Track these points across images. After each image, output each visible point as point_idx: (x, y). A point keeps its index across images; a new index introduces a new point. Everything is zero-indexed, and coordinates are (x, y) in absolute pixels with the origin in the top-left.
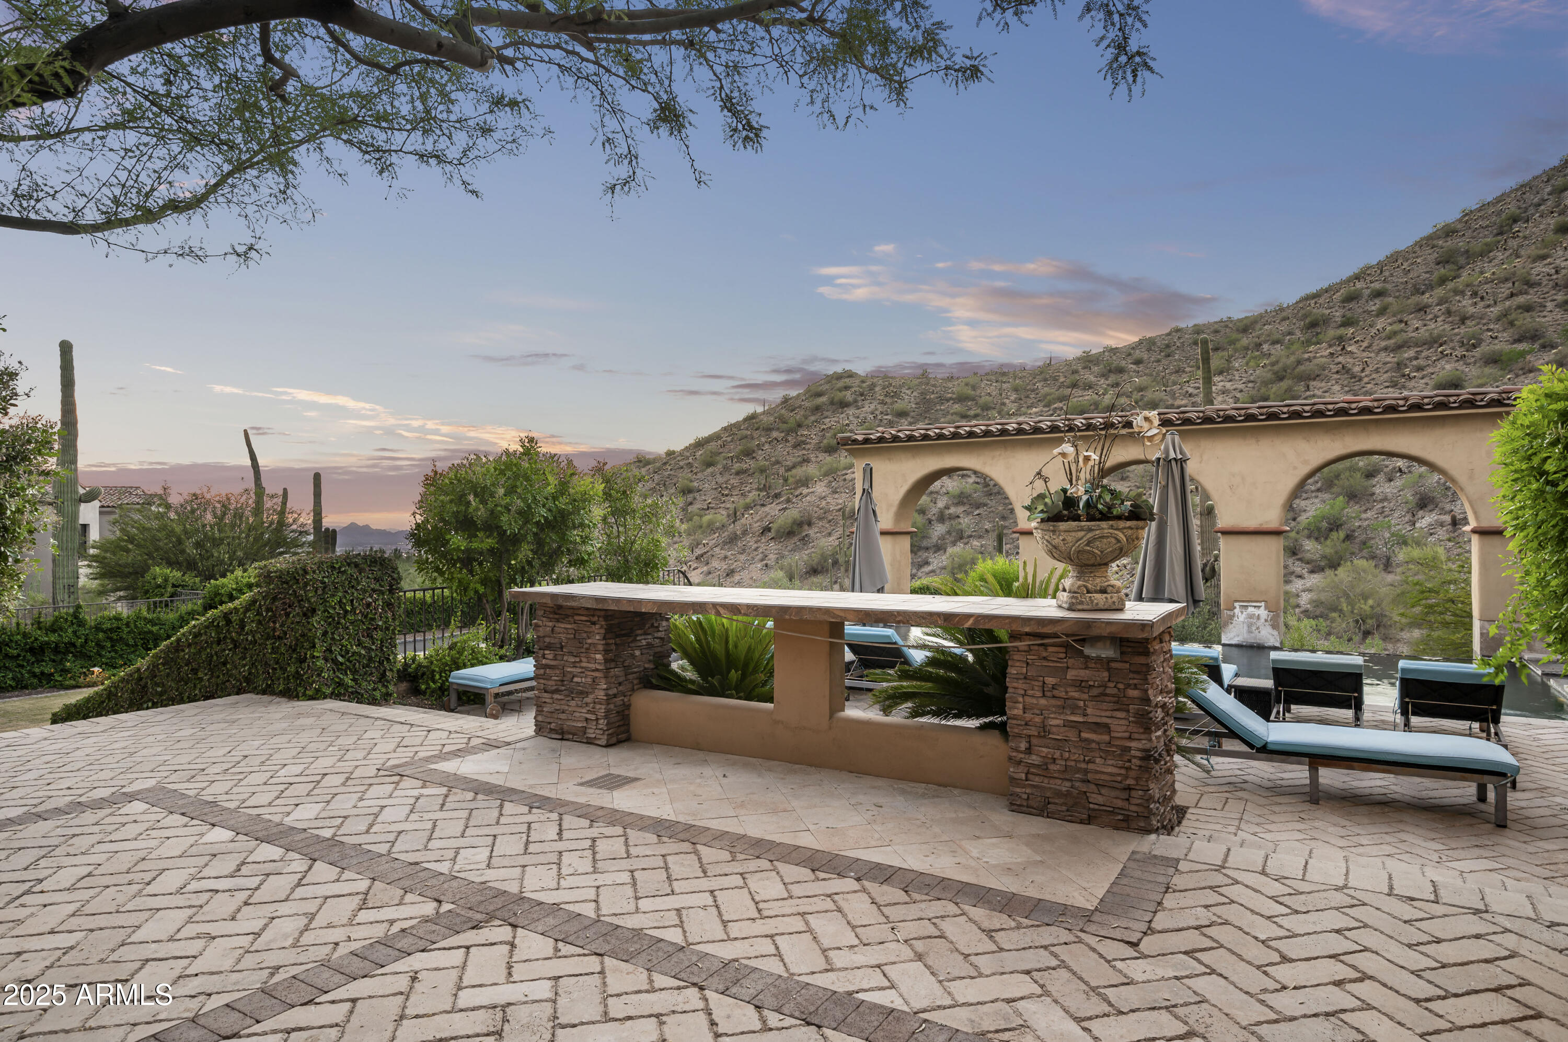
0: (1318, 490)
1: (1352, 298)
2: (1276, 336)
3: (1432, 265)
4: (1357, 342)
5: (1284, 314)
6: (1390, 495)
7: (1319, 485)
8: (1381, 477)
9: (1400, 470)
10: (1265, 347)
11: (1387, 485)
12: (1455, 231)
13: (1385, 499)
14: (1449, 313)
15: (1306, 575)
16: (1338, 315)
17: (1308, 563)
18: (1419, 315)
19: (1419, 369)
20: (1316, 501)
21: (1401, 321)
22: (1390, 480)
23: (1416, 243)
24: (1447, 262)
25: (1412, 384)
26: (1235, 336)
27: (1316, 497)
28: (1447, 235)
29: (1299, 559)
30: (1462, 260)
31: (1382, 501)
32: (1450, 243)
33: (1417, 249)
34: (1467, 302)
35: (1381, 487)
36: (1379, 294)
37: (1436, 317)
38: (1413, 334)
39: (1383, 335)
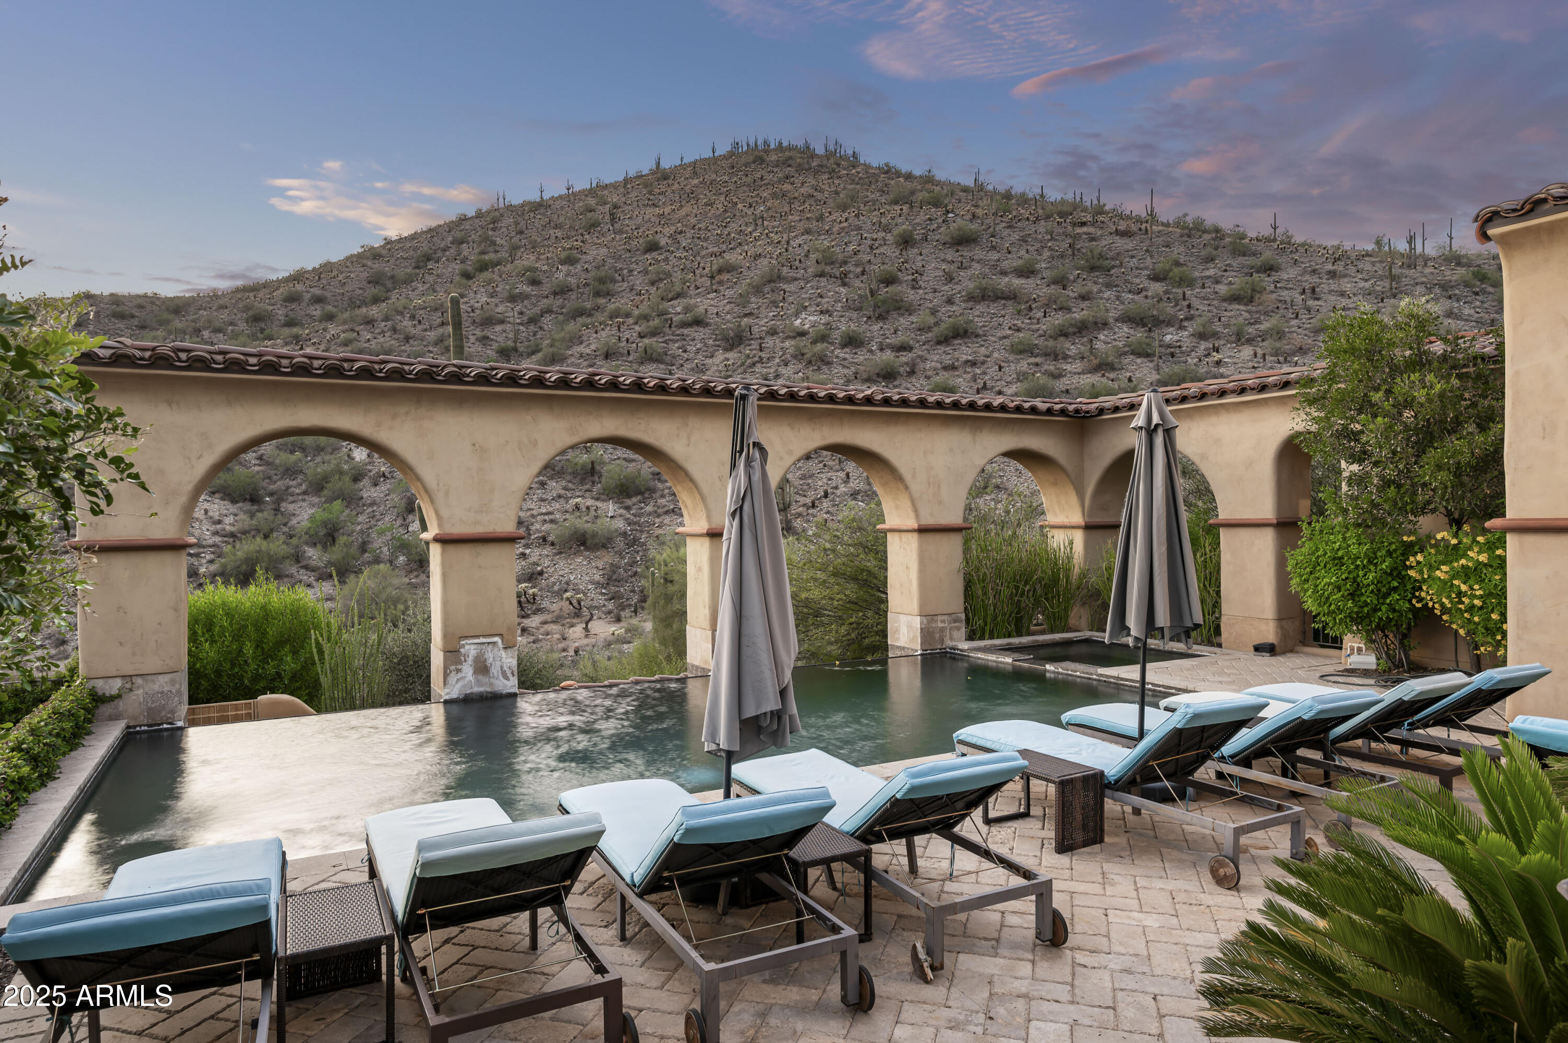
0: (305, 493)
1: (292, 298)
2: (217, 324)
3: (364, 283)
4: (314, 344)
5: (221, 302)
6: (378, 500)
7: (304, 487)
8: (366, 482)
10: (206, 334)
11: (373, 489)
12: (380, 256)
14: (394, 330)
15: (314, 583)
16: (281, 313)
17: (313, 571)
18: (368, 327)
20: (305, 504)
21: (352, 330)
22: (376, 485)
23: (347, 258)
24: (377, 283)
26: (166, 316)
27: (304, 500)
28: (374, 258)
29: (302, 567)
30: (389, 284)
31: (371, 505)
32: (377, 266)
33: (349, 264)
34: (407, 323)
35: (369, 493)
36: (319, 300)
37: (383, 332)
38: (366, 345)
39: (339, 341)
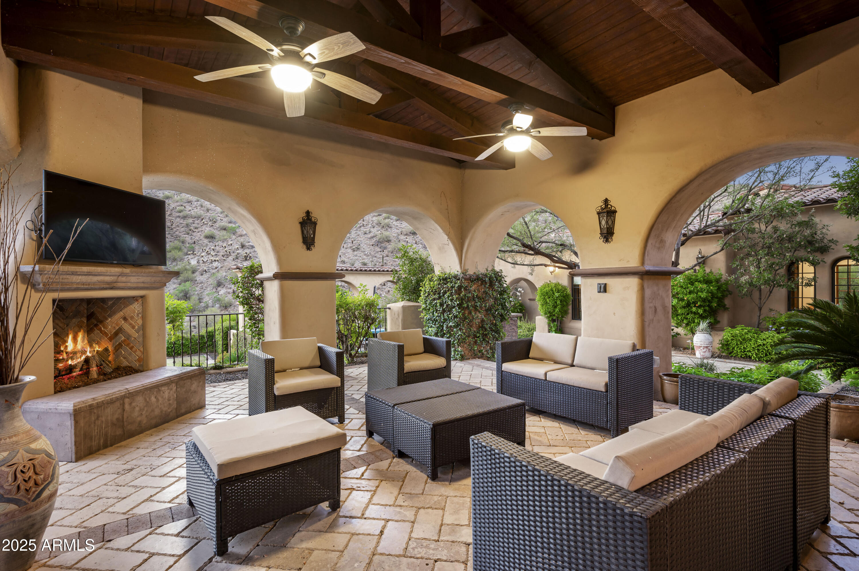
9: (205, 271)
11: (201, 277)
13: (202, 283)
19: (196, 228)
25: (194, 234)
